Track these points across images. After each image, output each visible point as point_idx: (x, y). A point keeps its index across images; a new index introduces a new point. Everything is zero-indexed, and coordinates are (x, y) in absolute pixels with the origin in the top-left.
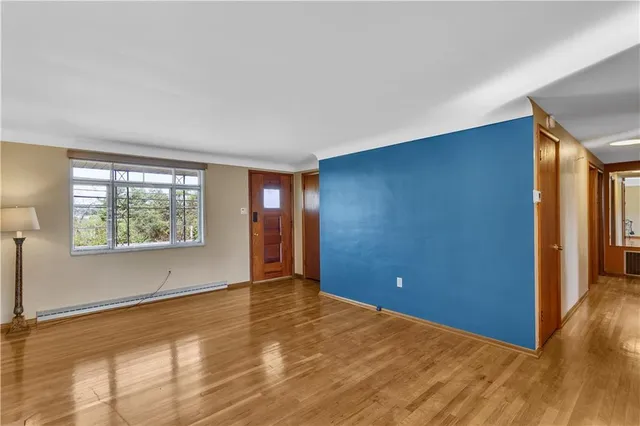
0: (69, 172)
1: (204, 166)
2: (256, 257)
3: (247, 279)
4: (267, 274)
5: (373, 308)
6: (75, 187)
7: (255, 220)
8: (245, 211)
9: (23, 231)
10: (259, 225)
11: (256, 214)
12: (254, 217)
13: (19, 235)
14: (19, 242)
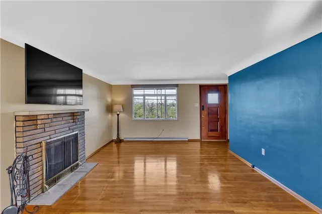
0: (132, 92)
1: (177, 86)
2: (203, 128)
3: (198, 137)
4: (209, 137)
5: (250, 165)
6: (134, 97)
7: (203, 110)
8: (198, 105)
9: (119, 112)
10: (205, 112)
11: (203, 106)
12: (202, 108)
13: (118, 113)
14: (118, 115)
